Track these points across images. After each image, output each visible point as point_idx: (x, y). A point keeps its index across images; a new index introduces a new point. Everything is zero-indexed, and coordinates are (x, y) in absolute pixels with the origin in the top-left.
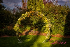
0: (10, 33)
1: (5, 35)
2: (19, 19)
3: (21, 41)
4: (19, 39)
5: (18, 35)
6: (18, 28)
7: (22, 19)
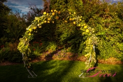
0: (14, 58)
1: (3, 62)
2: (29, 29)
3: (33, 74)
4: (29, 69)
5: (27, 62)
6: (27, 47)
7: (35, 28)
